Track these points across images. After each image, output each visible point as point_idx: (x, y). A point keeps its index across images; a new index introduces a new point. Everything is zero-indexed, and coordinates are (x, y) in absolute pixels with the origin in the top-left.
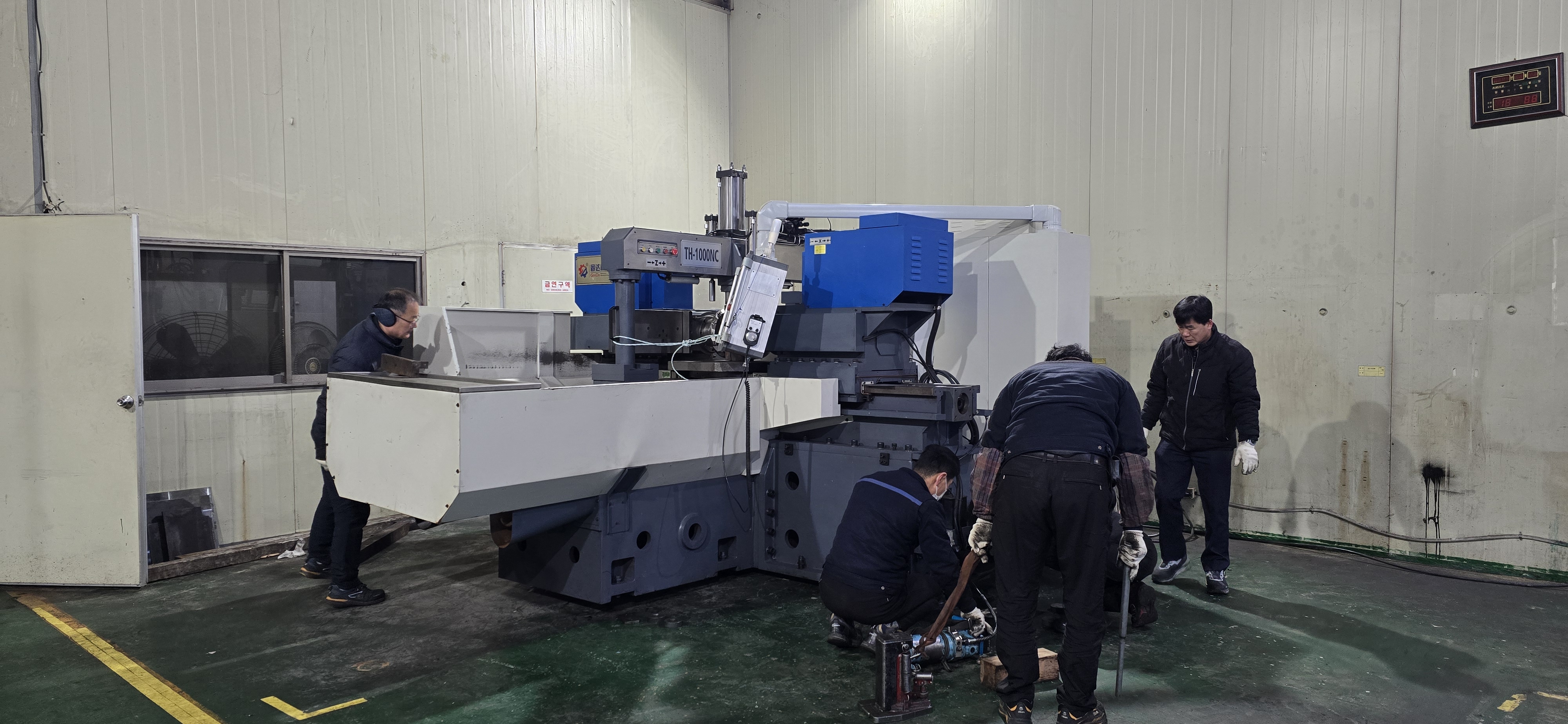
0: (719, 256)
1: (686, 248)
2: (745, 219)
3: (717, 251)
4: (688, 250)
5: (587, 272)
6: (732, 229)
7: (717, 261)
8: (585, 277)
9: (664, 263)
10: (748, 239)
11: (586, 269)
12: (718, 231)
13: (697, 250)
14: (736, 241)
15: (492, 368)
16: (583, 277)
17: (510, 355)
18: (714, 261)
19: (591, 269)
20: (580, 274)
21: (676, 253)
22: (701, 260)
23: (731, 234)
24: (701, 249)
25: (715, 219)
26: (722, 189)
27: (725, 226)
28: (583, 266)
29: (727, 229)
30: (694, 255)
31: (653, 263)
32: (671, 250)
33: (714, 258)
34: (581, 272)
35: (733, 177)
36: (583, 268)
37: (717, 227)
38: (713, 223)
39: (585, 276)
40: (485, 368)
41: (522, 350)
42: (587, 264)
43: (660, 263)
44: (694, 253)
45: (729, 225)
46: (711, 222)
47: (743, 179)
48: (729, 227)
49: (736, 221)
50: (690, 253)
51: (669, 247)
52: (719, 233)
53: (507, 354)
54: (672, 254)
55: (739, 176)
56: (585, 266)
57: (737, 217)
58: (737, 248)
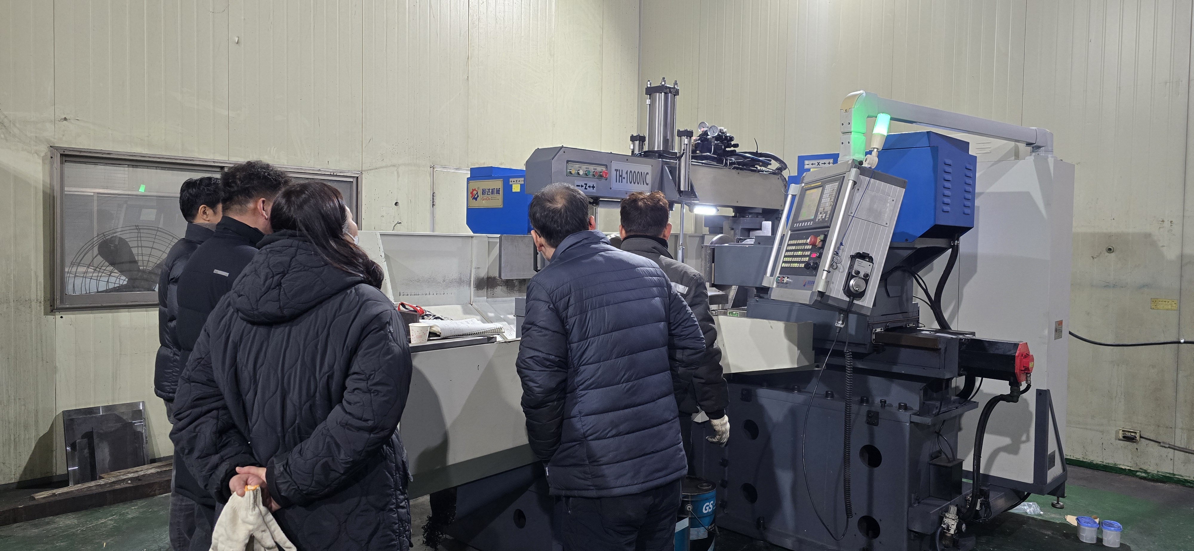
0: (649, 179)
1: (617, 170)
2: (677, 138)
4: (618, 172)
6: (661, 149)
8: (476, 200)
10: (680, 160)
11: (477, 193)
12: (645, 152)
14: (667, 163)
15: (426, 294)
16: (474, 200)
17: (444, 281)
20: (472, 197)
21: (606, 175)
22: (631, 183)
23: (660, 155)
24: (631, 172)
25: (642, 139)
26: (652, 106)
27: (654, 147)
28: (475, 190)
29: (656, 149)
30: (624, 178)
32: (601, 172)
33: (645, 182)
34: (472, 195)
35: (665, 93)
36: (475, 192)
37: (643, 148)
38: (639, 143)
39: (476, 199)
40: (418, 295)
41: (455, 275)
44: (624, 175)
45: (658, 146)
46: (637, 143)
47: (675, 95)
48: (658, 148)
49: (666, 141)
50: (620, 176)
51: (599, 169)
52: (648, 154)
53: (440, 280)
54: (601, 176)
55: (671, 92)
56: (476, 189)
57: (667, 136)
58: (668, 170)
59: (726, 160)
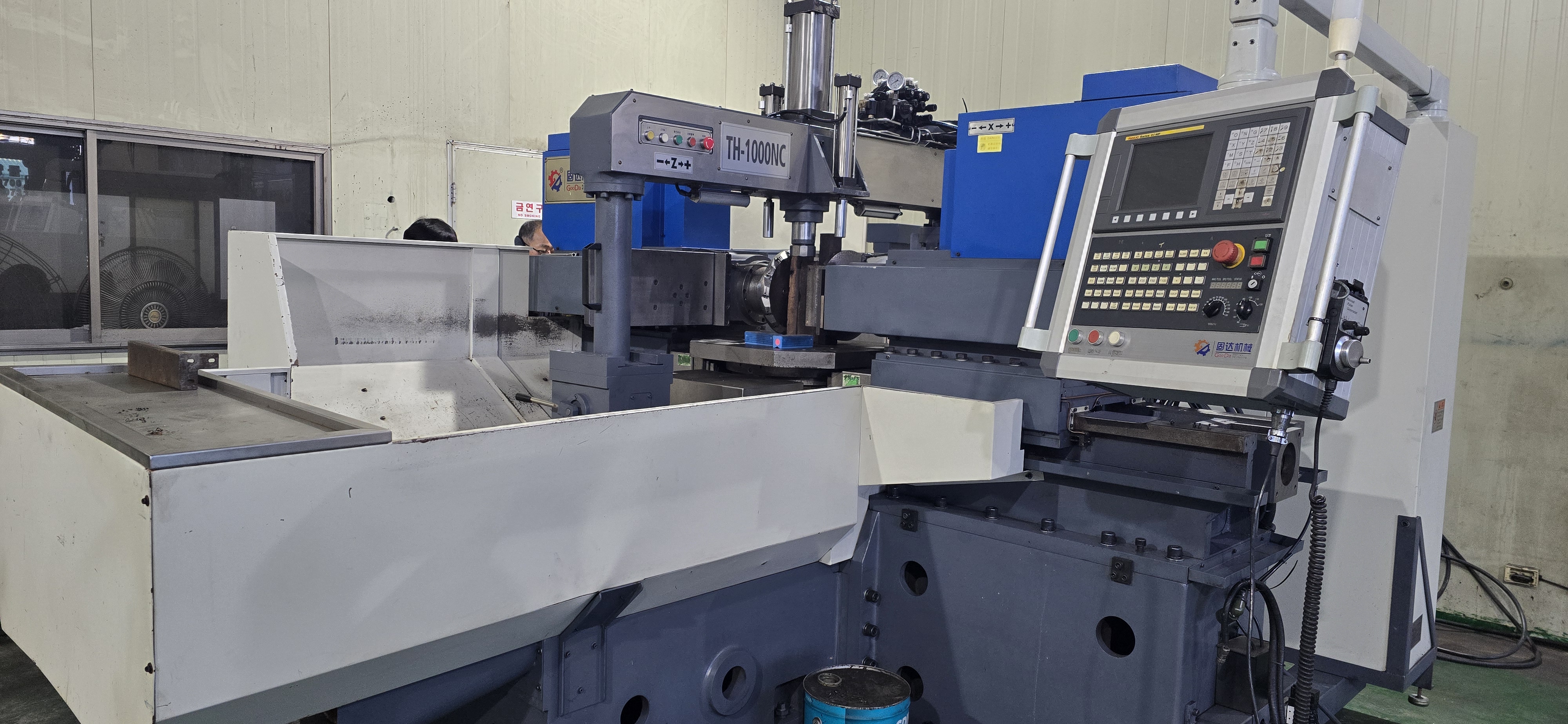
0: (786, 156)
1: (729, 138)
2: (834, 90)
3: (784, 147)
4: (732, 142)
5: (561, 183)
6: (809, 107)
7: (783, 165)
8: (558, 190)
9: (688, 165)
10: (838, 128)
11: (560, 178)
12: (785, 112)
13: (748, 143)
14: (817, 131)
15: (386, 342)
16: (555, 190)
17: (420, 320)
18: (777, 164)
19: (568, 177)
20: (551, 185)
21: (710, 145)
22: (754, 161)
23: (807, 117)
24: (755, 142)
25: (778, 90)
26: (794, 35)
27: (797, 104)
28: (556, 173)
29: (800, 108)
30: (743, 153)
31: (667, 162)
32: (701, 140)
33: (778, 161)
34: (552, 182)
35: (816, 13)
36: (556, 177)
37: (780, 105)
38: (775, 97)
39: (557, 188)
40: (372, 343)
41: (439, 311)
42: (561, 169)
43: (681, 164)
44: (743, 147)
45: (805, 102)
46: (771, 96)
47: (832, 18)
48: (803, 106)
49: (818, 95)
50: (735, 148)
51: (699, 135)
52: (786, 116)
53: (414, 319)
54: (703, 147)
55: (825, 12)
56: (558, 172)
57: (819, 87)
58: (818, 143)
59: (916, 132)
